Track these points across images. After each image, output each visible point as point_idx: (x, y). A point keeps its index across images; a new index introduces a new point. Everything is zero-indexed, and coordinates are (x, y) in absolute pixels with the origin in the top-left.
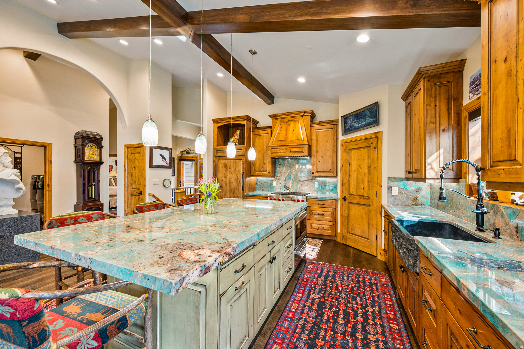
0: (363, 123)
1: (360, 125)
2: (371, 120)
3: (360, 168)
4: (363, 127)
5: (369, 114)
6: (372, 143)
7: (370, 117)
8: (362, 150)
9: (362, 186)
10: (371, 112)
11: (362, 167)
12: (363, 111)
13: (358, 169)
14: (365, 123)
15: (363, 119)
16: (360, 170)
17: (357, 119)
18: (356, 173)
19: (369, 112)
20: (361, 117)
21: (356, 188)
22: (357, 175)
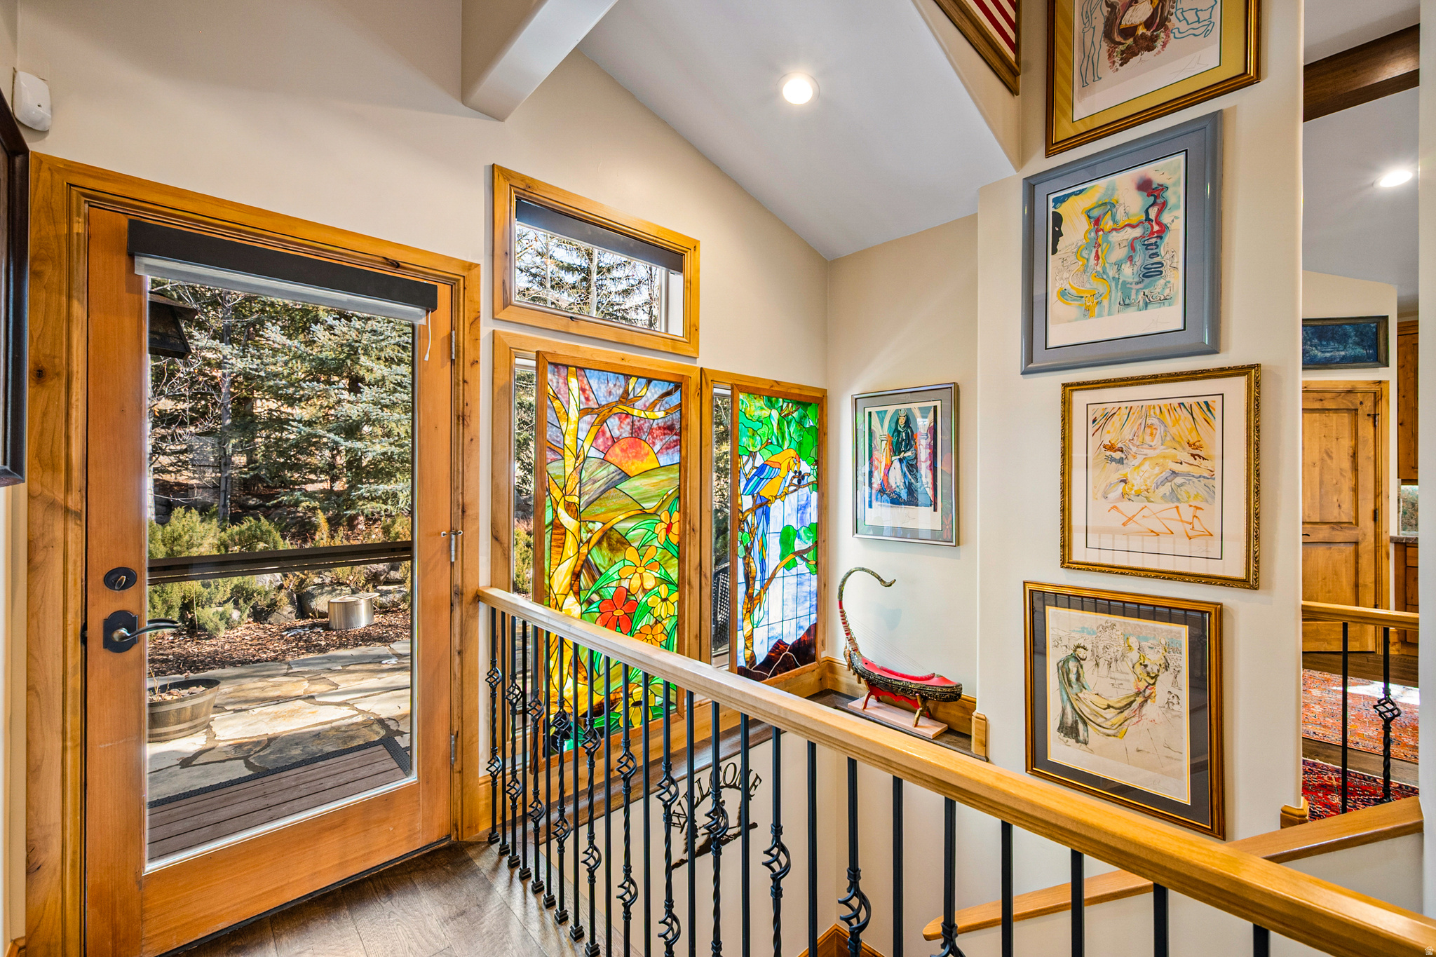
0: (1337, 353)
1: (1328, 355)
2: (1360, 351)
3: (1330, 457)
4: (1337, 363)
5: (1356, 335)
6: (1361, 403)
7: (1358, 344)
8: (1334, 416)
9: (1335, 500)
10: (1361, 333)
11: (1334, 455)
12: (1340, 326)
13: (1322, 459)
14: (1343, 353)
15: (1339, 343)
16: (1329, 461)
17: (1320, 340)
18: (1317, 469)
19: (1357, 331)
20: (1333, 339)
21: (1317, 504)
22: (1321, 474)
